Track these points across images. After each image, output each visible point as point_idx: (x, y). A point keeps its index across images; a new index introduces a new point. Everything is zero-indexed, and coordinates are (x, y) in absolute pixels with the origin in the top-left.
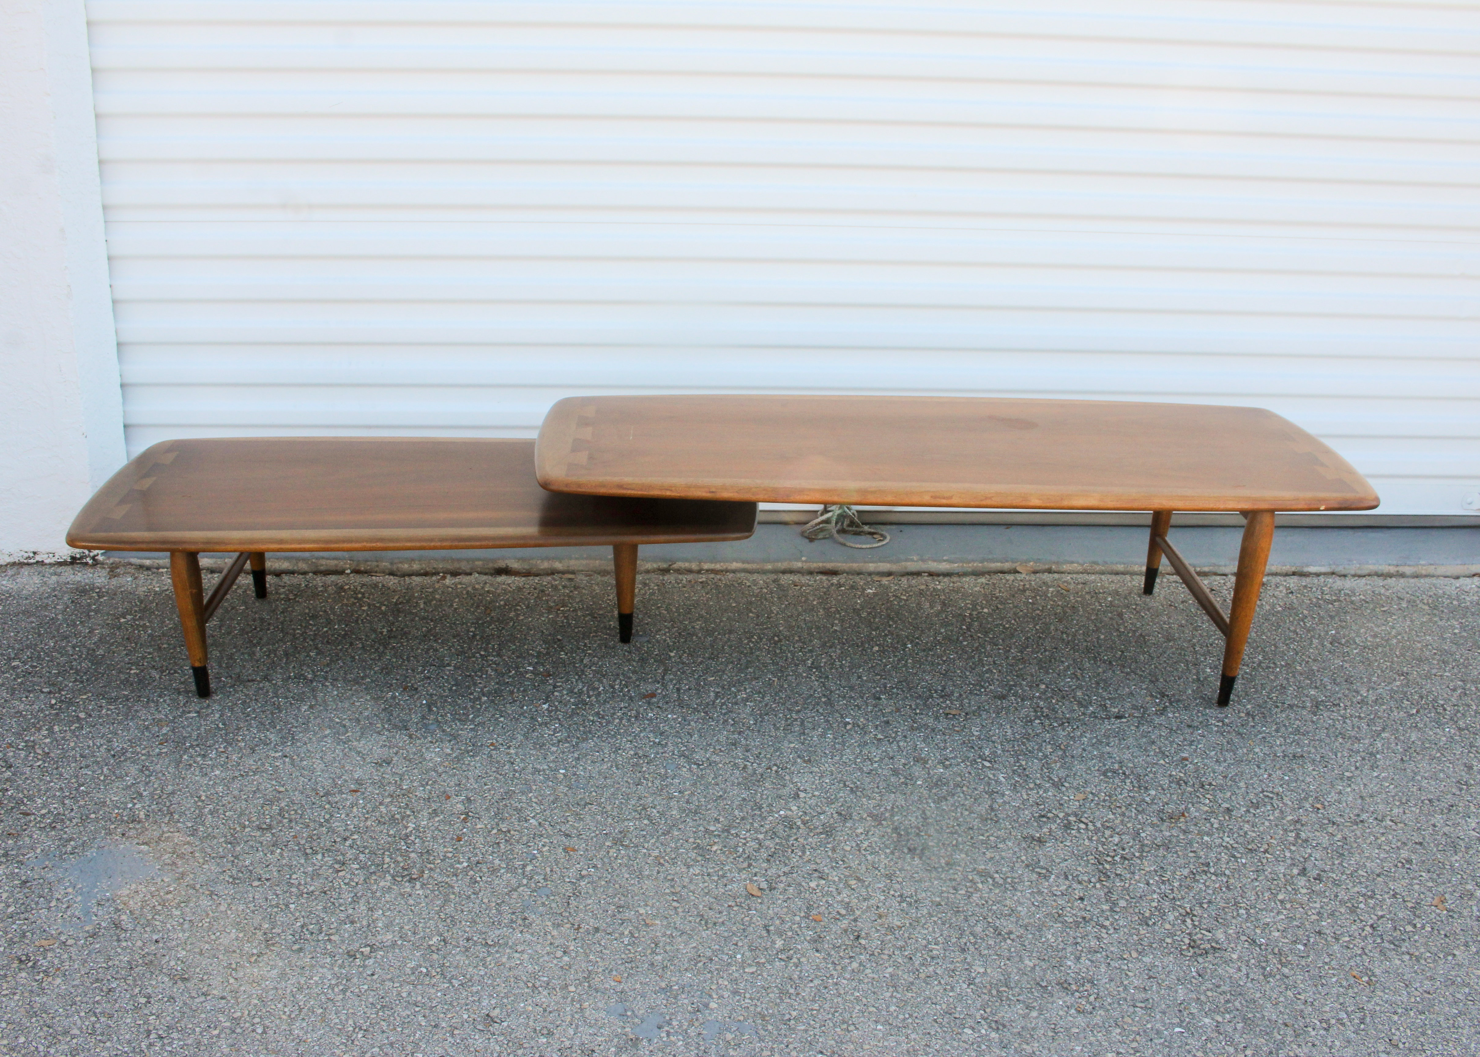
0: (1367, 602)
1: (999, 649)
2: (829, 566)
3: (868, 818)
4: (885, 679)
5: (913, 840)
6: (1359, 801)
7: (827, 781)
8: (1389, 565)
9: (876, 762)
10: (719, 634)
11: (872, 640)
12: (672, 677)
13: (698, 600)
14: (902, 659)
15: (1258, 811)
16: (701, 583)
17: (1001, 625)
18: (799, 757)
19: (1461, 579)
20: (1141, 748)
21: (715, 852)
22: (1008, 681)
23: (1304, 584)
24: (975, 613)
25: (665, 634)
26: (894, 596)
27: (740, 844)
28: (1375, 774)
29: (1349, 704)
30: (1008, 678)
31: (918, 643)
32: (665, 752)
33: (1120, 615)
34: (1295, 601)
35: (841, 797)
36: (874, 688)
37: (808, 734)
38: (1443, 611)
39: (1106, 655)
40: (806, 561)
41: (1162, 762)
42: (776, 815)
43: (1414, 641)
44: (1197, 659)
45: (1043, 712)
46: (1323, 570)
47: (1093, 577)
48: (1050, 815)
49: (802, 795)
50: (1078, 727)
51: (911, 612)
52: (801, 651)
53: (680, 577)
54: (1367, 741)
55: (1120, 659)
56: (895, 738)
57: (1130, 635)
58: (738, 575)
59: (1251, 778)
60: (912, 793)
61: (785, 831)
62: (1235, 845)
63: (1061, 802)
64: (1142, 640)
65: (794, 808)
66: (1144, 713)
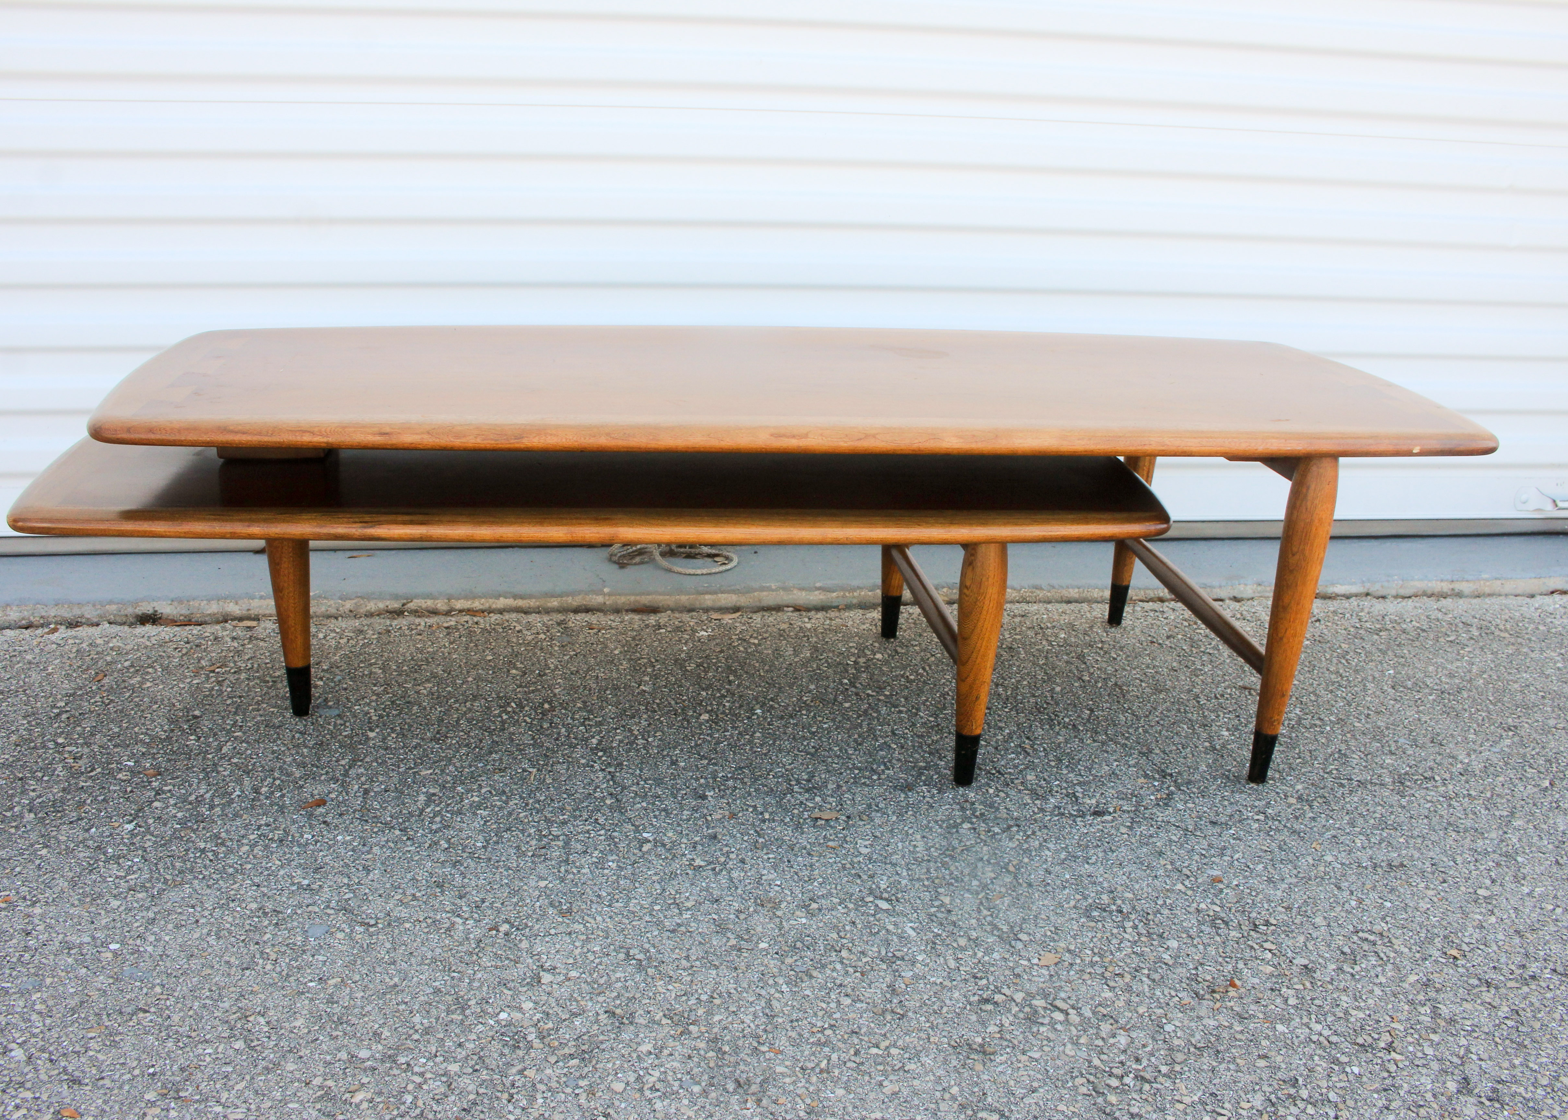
0: (1423, 630)
1: (900, 712)
2: (645, 600)
3: (665, 1021)
4: (715, 764)
5: (747, 1064)
6: (1517, 940)
7: (597, 948)
8: (1442, 581)
9: (688, 909)
10: (456, 701)
11: (700, 705)
12: (362, 770)
13: (434, 653)
14: (746, 731)
15: (1357, 968)
16: (447, 628)
17: (902, 676)
18: (551, 904)
19: (1538, 598)
20: (1142, 863)
21: (357, 1106)
22: (917, 761)
23: (1332, 609)
24: (862, 660)
25: (369, 704)
26: (739, 639)
27: (410, 1087)
28: (1526, 890)
29: (1447, 776)
30: (916, 756)
31: (772, 707)
32: (314, 904)
33: (1081, 657)
34: (1325, 631)
35: (618, 980)
36: (697, 779)
37: (574, 862)
38: (1530, 640)
39: (1066, 716)
40: (610, 594)
41: (1179, 886)
42: (492, 1022)
43: (1508, 681)
44: (1205, 717)
45: (974, 811)
46: (1354, 589)
47: (1035, 607)
48: (998, 998)
49: (546, 978)
50: (1034, 833)
51: (763, 662)
52: (583, 724)
53: (417, 620)
54: (1493, 835)
55: (1088, 720)
56: (725, 864)
57: (1100, 685)
58: (507, 616)
59: (1332, 908)
60: (748, 967)
61: (502, 1054)
62: (1334, 1039)
63: (1017, 971)
64: (1119, 692)
65: (528, 1005)
66: (1138, 804)
